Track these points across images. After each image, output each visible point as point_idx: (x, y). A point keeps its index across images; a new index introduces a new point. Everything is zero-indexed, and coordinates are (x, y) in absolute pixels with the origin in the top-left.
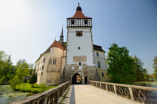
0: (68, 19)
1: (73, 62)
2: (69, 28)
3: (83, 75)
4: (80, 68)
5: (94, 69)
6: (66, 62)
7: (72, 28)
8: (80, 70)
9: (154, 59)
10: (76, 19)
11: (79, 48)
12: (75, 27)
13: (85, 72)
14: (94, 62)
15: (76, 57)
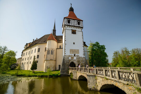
0: (65, 18)
1: (70, 53)
2: (66, 26)
3: (77, 63)
4: (75, 58)
5: (84, 59)
6: (65, 54)
7: (68, 26)
8: (75, 60)
9: (114, 52)
10: (71, 19)
11: (74, 43)
12: (71, 26)
13: (78, 61)
14: (84, 54)
15: (72, 50)
